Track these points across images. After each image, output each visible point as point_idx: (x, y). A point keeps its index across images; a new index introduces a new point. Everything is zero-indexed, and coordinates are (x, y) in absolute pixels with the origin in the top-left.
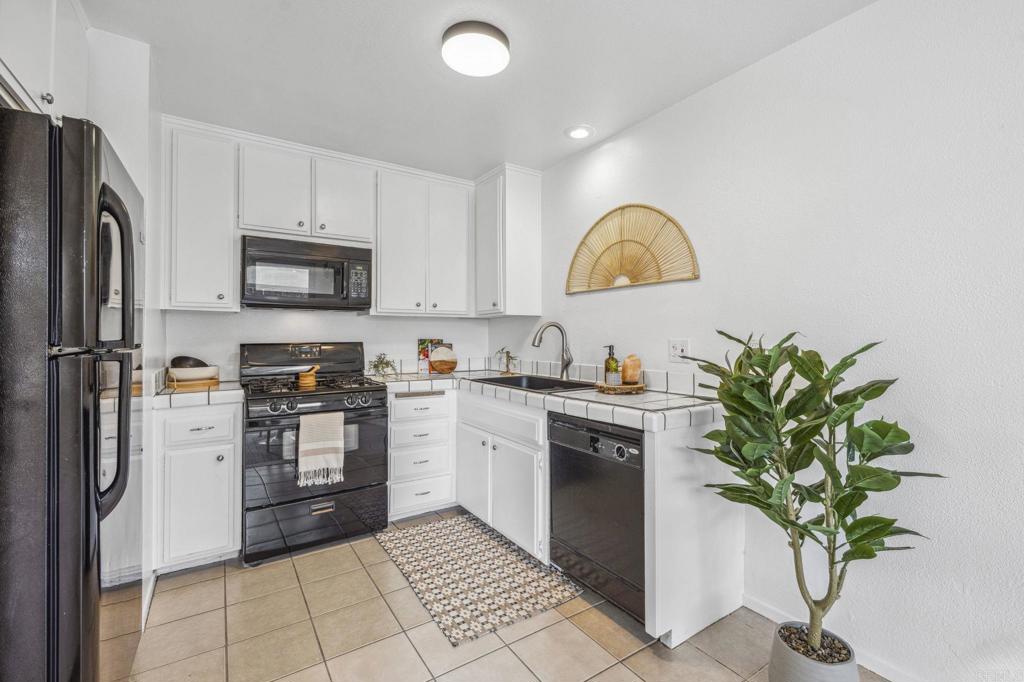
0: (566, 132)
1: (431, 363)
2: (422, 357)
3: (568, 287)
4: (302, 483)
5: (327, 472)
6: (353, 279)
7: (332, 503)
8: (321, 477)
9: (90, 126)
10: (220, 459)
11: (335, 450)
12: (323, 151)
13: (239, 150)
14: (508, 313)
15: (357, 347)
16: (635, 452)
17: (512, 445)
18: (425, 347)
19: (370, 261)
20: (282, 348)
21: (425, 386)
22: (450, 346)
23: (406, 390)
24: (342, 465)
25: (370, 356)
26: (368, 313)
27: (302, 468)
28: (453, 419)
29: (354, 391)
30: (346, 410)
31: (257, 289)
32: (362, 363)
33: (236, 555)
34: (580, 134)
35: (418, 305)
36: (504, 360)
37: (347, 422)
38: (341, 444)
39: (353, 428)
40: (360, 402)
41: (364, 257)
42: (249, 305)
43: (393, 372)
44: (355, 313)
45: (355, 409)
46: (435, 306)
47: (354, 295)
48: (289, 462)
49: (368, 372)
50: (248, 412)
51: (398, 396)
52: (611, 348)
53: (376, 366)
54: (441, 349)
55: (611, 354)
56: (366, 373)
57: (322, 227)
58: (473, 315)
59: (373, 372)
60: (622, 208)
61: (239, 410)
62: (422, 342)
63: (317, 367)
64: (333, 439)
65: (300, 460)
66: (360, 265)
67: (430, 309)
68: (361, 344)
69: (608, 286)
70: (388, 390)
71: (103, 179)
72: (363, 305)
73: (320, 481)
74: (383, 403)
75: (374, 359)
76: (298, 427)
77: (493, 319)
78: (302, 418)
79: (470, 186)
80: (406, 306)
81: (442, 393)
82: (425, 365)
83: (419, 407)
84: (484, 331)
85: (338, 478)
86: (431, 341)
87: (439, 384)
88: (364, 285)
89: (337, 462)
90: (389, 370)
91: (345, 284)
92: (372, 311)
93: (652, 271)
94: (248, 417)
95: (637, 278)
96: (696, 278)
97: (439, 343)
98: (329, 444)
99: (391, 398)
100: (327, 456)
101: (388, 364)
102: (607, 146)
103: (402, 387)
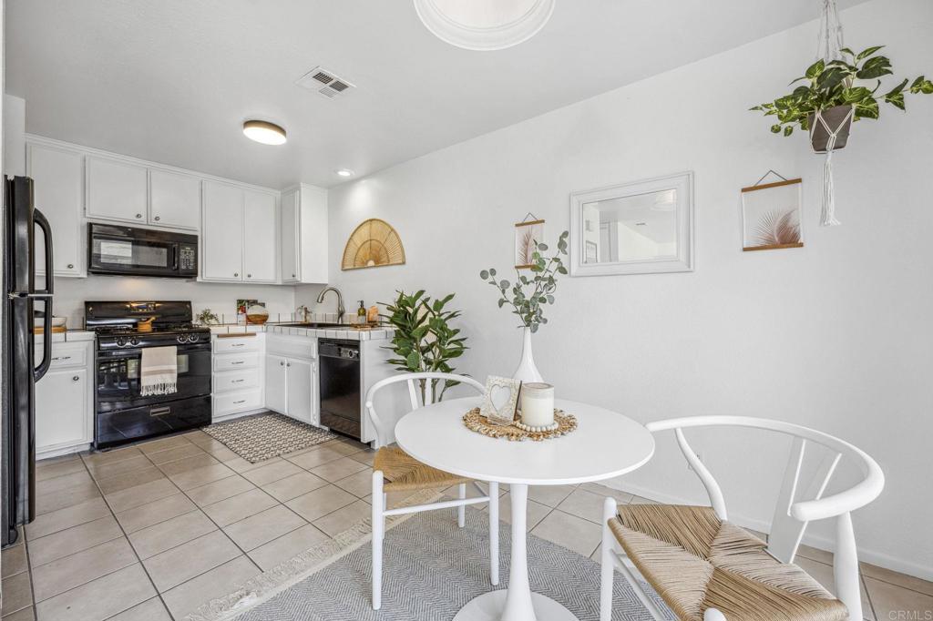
0: (336, 171)
1: (248, 317)
2: (240, 312)
3: (343, 265)
4: (144, 393)
5: (164, 386)
6: (183, 256)
7: (168, 408)
8: (159, 390)
9: (29, 179)
10: (76, 379)
11: (171, 371)
12: (156, 165)
13: (85, 161)
14: (303, 281)
15: (186, 305)
16: (357, 352)
17: (300, 361)
18: (242, 305)
19: (197, 244)
20: (122, 305)
21: (241, 329)
22: (263, 305)
23: (226, 332)
24: (175, 381)
25: (197, 310)
26: (195, 280)
27: (144, 383)
28: (263, 352)
29: (185, 333)
30: (178, 345)
31: (103, 260)
32: (191, 316)
33: (87, 448)
34: (344, 174)
35: (236, 275)
36: (303, 313)
37: (179, 353)
38: (175, 367)
39: (184, 358)
40: (189, 339)
41: (192, 241)
42: (93, 273)
43: (216, 323)
44: (184, 280)
45: (185, 344)
46: (249, 276)
47: (183, 267)
48: (134, 380)
49: (195, 322)
50: (99, 346)
51: (219, 336)
52: (362, 302)
53: (202, 319)
54: (255, 307)
55: (362, 306)
56: (193, 322)
57: (157, 219)
58: (280, 283)
59: (199, 322)
60: (371, 220)
61: (91, 346)
62: (240, 302)
63: (153, 318)
64: (168, 364)
65: (142, 378)
66: (187, 246)
67: (245, 279)
68: (189, 303)
69: (364, 266)
70: (212, 333)
71: (36, 206)
72: (191, 274)
73: (159, 392)
74: (207, 341)
75: (200, 313)
76: (140, 356)
77: (296, 286)
78: (143, 350)
79: (278, 194)
80: (227, 275)
81: (254, 334)
82: (243, 318)
83: (235, 344)
84: (291, 295)
85: (173, 390)
86: (248, 301)
87: (251, 329)
88: (192, 261)
89: (171, 379)
90: (213, 321)
91: (176, 259)
92: (199, 279)
93: (384, 259)
94: (99, 349)
95: (378, 262)
96: (404, 263)
97: (255, 302)
98: (165, 367)
99: (214, 338)
100: (164, 375)
101: (212, 317)
102: (363, 182)
103: (223, 330)
